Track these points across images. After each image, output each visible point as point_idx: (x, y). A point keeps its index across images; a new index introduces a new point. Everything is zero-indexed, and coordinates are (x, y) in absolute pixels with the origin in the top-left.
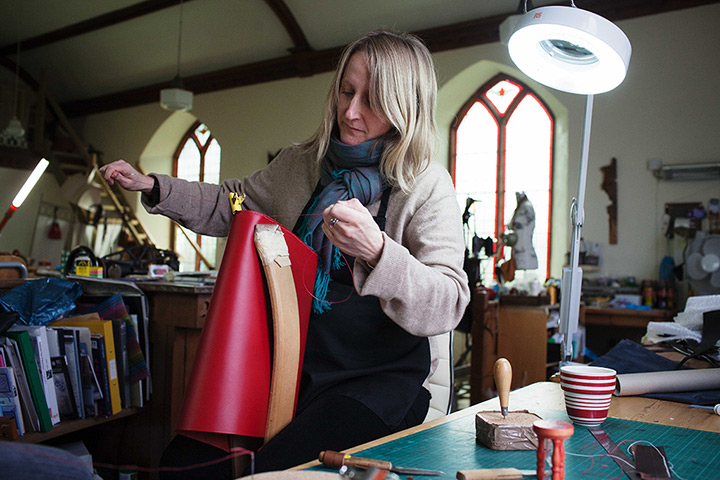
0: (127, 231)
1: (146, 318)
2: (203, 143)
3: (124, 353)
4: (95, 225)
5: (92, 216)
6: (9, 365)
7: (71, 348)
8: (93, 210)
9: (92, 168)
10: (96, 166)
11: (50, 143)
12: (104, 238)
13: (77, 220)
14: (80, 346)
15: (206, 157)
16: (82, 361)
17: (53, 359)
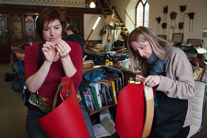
0: (123, 32)
1: (123, 79)
2: (144, 3)
3: (118, 88)
4: (114, 30)
5: (113, 27)
6: (89, 94)
7: (104, 88)
8: (113, 26)
9: (113, 13)
10: (114, 13)
11: (102, 6)
12: (117, 33)
13: (110, 28)
14: (106, 88)
15: (145, 8)
16: (107, 92)
17: (99, 91)
